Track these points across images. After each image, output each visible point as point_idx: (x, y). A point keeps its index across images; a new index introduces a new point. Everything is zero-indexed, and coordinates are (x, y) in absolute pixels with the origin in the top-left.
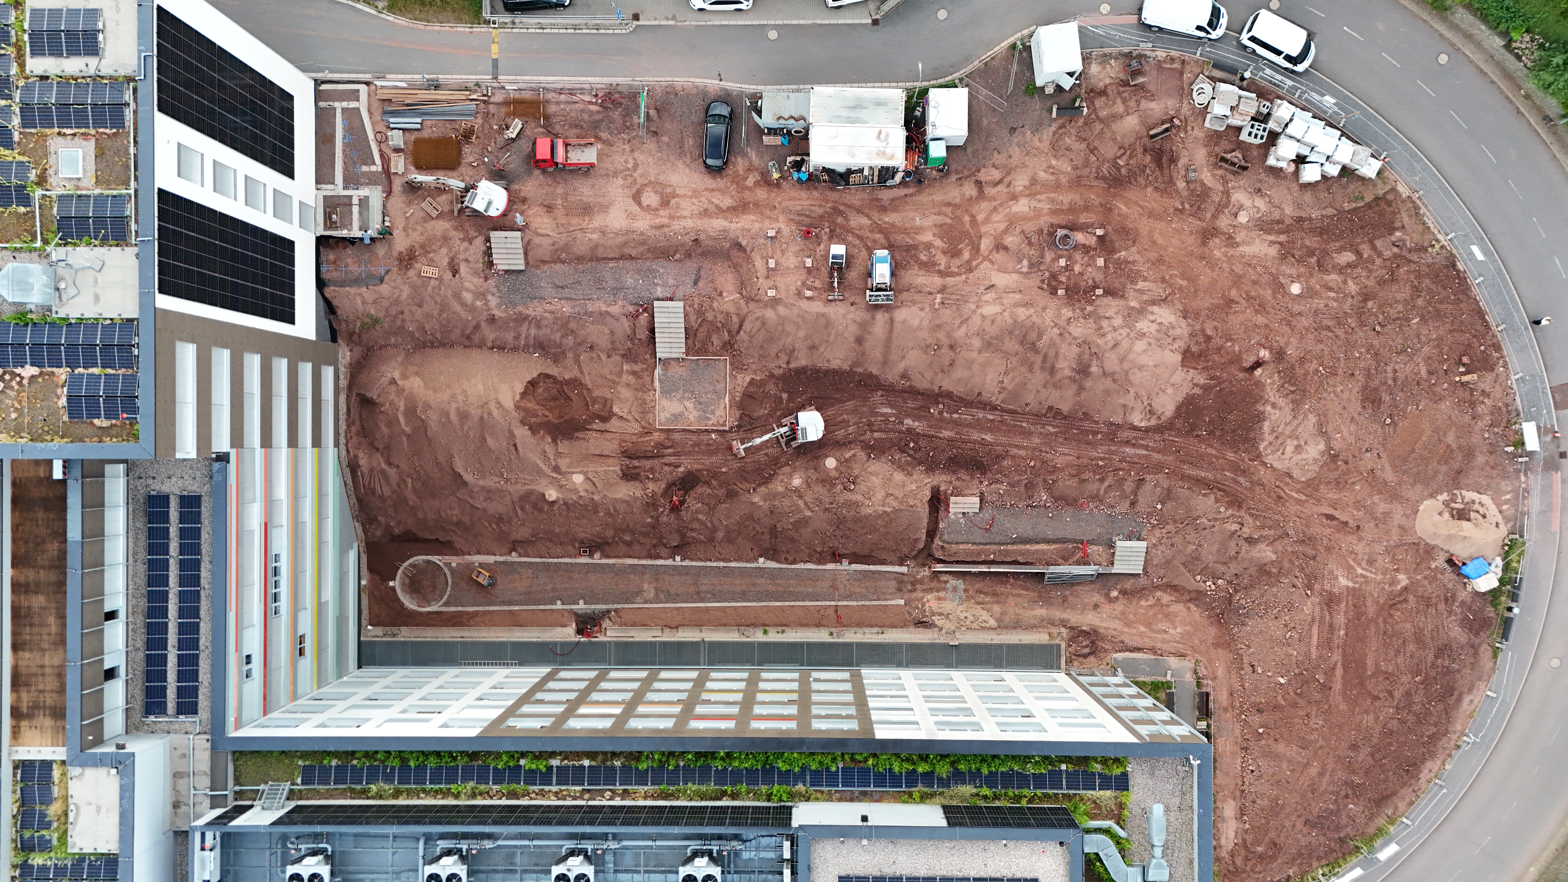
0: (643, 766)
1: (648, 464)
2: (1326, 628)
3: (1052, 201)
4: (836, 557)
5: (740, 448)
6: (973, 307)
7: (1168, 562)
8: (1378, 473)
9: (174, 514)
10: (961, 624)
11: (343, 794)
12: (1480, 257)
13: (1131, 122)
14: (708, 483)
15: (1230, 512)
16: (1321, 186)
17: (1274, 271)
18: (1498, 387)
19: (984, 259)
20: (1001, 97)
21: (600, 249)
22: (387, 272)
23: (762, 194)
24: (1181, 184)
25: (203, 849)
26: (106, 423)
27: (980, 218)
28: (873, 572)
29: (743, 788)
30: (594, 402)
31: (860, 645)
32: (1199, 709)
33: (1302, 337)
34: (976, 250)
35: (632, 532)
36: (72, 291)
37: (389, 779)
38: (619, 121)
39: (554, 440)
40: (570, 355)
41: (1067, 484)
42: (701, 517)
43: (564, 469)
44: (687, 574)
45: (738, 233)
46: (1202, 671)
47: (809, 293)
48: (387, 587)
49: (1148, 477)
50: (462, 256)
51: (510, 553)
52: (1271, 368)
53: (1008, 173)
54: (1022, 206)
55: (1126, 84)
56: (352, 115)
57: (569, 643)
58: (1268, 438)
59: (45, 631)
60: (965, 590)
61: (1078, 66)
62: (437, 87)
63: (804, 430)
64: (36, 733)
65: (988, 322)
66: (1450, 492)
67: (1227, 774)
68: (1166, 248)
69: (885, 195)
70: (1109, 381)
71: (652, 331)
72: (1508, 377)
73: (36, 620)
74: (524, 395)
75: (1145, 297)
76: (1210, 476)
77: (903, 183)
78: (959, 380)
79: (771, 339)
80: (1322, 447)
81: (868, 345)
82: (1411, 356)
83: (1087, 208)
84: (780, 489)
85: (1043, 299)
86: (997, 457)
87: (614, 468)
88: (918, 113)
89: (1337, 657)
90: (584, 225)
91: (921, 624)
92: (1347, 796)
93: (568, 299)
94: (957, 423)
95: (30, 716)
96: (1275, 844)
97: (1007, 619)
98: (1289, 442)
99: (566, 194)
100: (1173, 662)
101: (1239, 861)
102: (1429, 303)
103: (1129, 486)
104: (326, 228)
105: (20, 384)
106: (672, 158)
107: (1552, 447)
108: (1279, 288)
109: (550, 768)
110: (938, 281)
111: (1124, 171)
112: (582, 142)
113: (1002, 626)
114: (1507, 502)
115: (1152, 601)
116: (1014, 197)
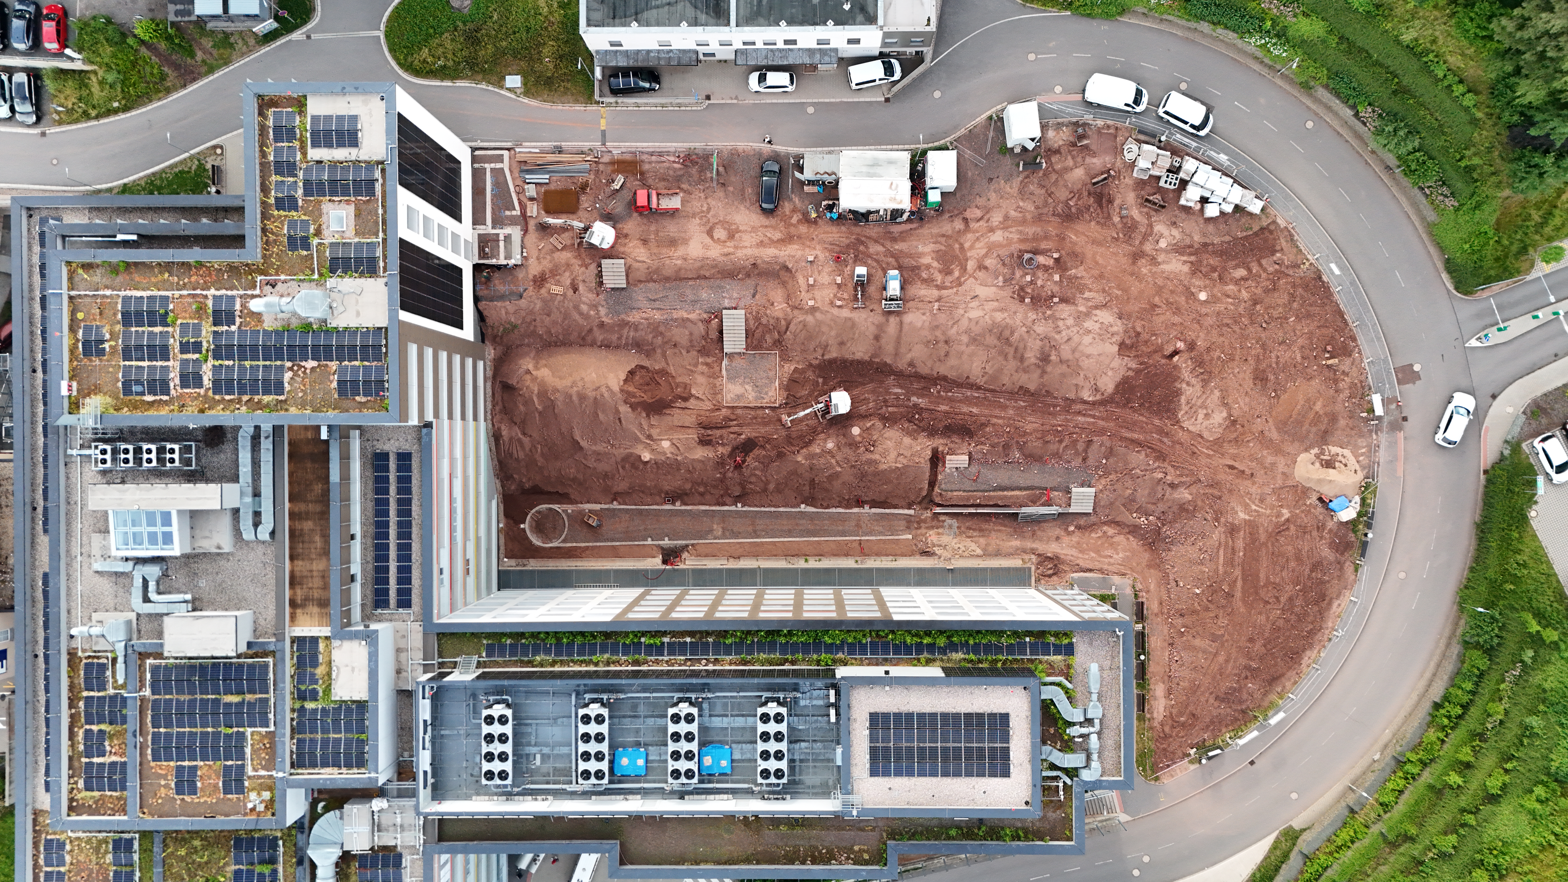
0: (729, 641)
1: (718, 433)
2: (1230, 551)
3: (1021, 232)
4: (860, 503)
5: (787, 419)
6: (962, 312)
7: (1112, 504)
8: (1267, 433)
9: (392, 465)
10: (955, 552)
11: (515, 664)
12: (1337, 272)
13: (1079, 173)
14: (763, 447)
15: (1156, 464)
16: (1221, 220)
17: (1186, 283)
18: (1354, 369)
19: (970, 276)
20: (981, 156)
21: (683, 271)
22: (525, 290)
23: (803, 229)
24: (1116, 219)
25: (424, 698)
26: (364, 399)
27: (967, 245)
28: (887, 514)
29: (800, 656)
30: (677, 386)
31: (879, 570)
32: (1136, 615)
33: (1208, 333)
34: (964, 269)
35: (706, 485)
36: (341, 309)
37: (548, 652)
38: (696, 177)
39: (648, 416)
40: (659, 351)
41: (1034, 445)
42: (757, 472)
43: (655, 437)
44: (746, 517)
45: (786, 258)
46: (1139, 586)
47: (839, 303)
48: (519, 528)
49: (1095, 439)
50: (580, 278)
51: (612, 502)
52: (1186, 355)
53: (987, 212)
54: (998, 237)
55: (1074, 145)
56: (498, 173)
57: (658, 571)
58: (1184, 408)
59: (312, 546)
60: (958, 528)
61: (1038, 134)
62: (560, 152)
63: (836, 406)
64: (308, 618)
65: (973, 323)
66: (1320, 447)
67: (1158, 664)
68: (1105, 267)
69: (896, 229)
70: (1064, 367)
71: (721, 332)
72: (1362, 361)
73: (306, 538)
74: (626, 381)
75: (1090, 304)
76: (1141, 437)
77: (909, 220)
78: (952, 367)
79: (810, 338)
80: (1225, 414)
81: (883, 341)
82: (1289, 346)
83: (1046, 237)
84: (818, 451)
85: (1015, 305)
86: (982, 424)
87: (693, 435)
88: (919, 168)
89: (1238, 572)
90: (671, 254)
91: (925, 553)
92: (1246, 678)
93: (658, 309)
94: (951, 400)
95: (303, 606)
96: (1194, 715)
97: (990, 549)
98: (1200, 411)
99: (658, 231)
100: (1116, 579)
101: (1167, 729)
102: (1302, 305)
103: (1081, 446)
104: (480, 258)
105: (304, 372)
106: (736, 203)
107: (1396, 413)
108: (1191, 296)
109: (663, 643)
110: (935, 293)
111: (1073, 210)
112: (670, 192)
113: (986, 555)
114: (1362, 454)
115: (1100, 534)
116: (992, 230)
